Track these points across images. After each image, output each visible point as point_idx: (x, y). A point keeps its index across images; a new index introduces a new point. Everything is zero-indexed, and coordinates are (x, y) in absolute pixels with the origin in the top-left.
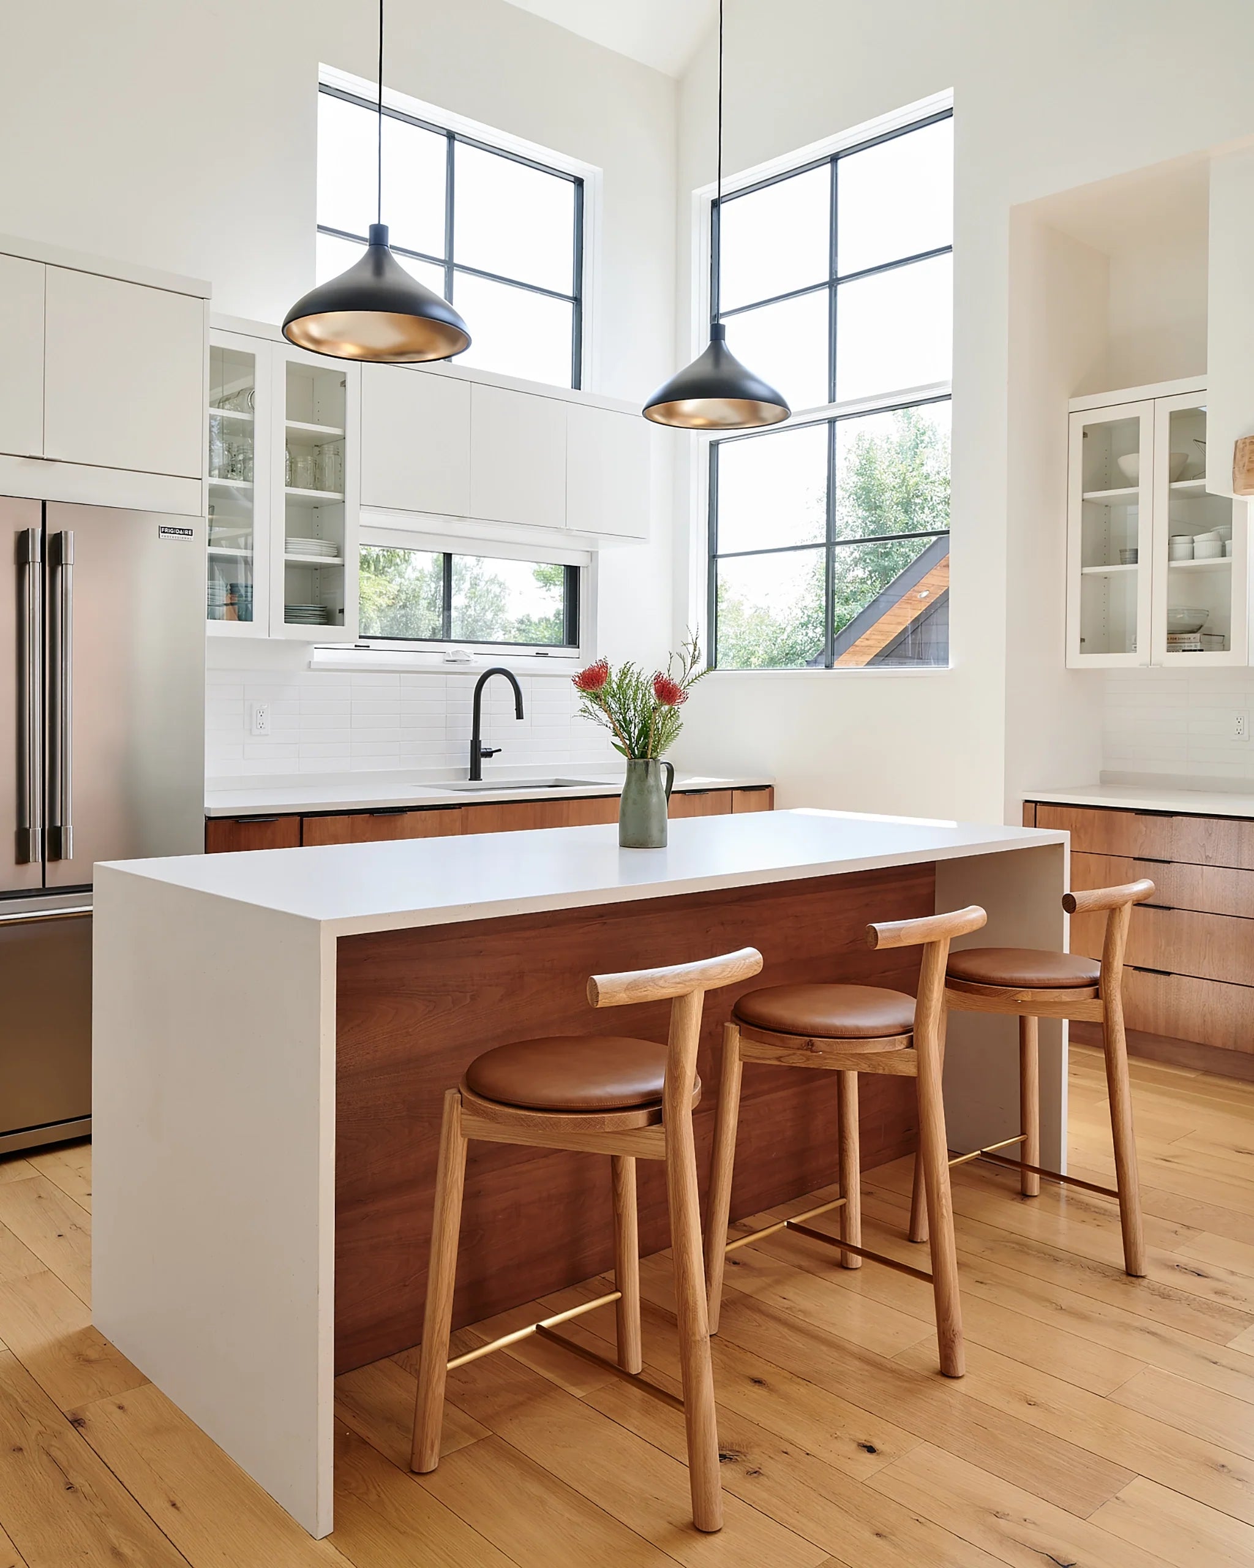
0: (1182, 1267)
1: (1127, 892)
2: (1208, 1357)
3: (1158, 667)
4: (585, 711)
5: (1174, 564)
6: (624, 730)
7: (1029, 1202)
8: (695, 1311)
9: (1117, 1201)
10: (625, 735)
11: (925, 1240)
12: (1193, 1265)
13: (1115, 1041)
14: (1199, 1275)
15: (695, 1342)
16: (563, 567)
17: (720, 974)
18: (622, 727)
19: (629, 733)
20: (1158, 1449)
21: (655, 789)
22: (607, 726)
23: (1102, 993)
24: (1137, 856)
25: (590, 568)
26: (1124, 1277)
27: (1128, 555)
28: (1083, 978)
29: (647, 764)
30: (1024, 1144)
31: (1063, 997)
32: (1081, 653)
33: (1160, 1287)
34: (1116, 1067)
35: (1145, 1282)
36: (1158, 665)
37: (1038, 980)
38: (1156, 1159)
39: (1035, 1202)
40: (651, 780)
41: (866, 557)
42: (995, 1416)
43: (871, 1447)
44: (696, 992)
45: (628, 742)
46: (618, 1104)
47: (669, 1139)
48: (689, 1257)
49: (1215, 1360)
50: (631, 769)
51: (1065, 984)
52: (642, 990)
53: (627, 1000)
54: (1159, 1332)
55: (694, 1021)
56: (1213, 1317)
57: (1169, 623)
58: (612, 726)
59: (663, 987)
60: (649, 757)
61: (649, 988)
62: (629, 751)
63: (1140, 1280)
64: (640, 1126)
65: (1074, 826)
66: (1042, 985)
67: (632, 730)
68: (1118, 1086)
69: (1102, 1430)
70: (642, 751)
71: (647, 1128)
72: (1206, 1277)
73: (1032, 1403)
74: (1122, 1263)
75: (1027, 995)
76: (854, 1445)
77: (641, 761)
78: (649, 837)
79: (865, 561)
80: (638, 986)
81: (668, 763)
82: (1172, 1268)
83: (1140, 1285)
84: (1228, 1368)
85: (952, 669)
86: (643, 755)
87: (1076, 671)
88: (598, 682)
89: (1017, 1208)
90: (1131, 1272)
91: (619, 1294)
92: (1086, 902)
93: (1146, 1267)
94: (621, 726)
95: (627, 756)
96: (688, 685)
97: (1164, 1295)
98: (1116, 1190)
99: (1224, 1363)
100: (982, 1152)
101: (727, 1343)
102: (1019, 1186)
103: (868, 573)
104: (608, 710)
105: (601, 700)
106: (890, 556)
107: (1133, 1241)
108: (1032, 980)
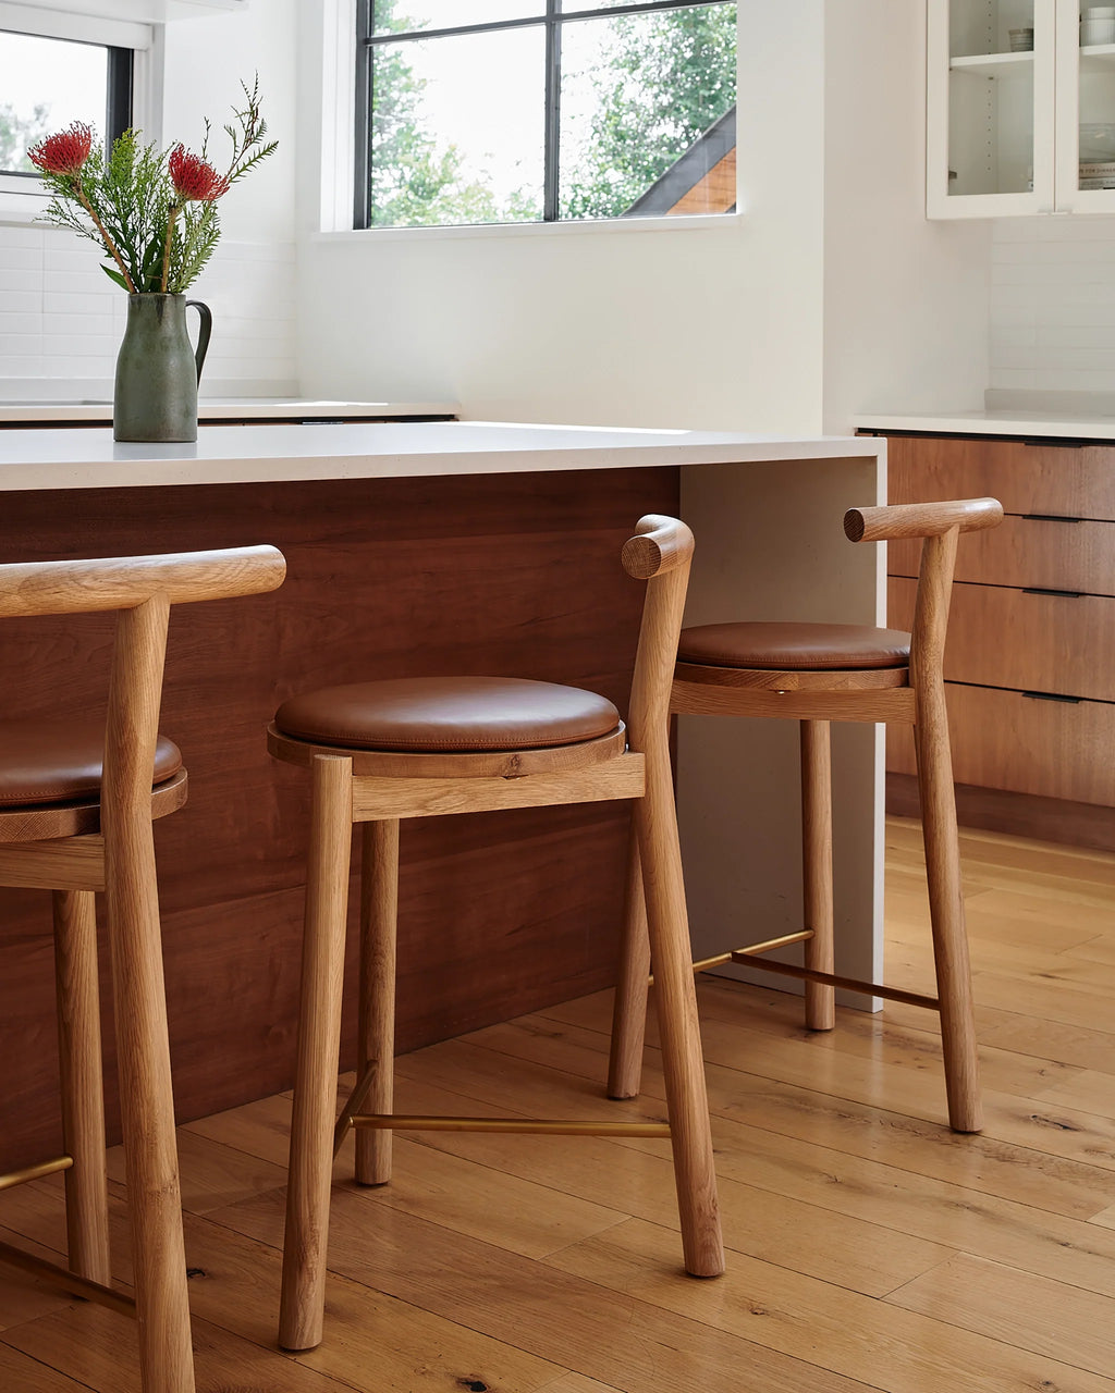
0: (1040, 1119)
1: (952, 511)
2: (1057, 1237)
3: (1065, 213)
4: (56, 213)
5: (1089, 51)
6: (123, 246)
7: (816, 1039)
8: (153, 1143)
9: (936, 1014)
10: (125, 253)
11: (633, 1095)
12: (1058, 1114)
13: (933, 754)
14: (1065, 1128)
15: (152, 1194)
16: (106, 50)
17: (201, 575)
18: (118, 242)
19: (131, 249)
20: (947, 1365)
21: (174, 343)
22: (93, 238)
23: (914, 678)
24: (1028, 513)
25: (151, 53)
26: (947, 1137)
27: (1021, 39)
28: (885, 654)
29: (161, 301)
30: (809, 945)
31: (850, 683)
32: (950, 193)
33: (1001, 1146)
34: (935, 796)
35: (977, 1141)
36: (1064, 211)
37: (811, 656)
38: (1033, 974)
39: (828, 1040)
40: (169, 327)
41: (679, 102)
42: (694, 1333)
43: (479, 1383)
44: (154, 603)
45: (129, 264)
46: (21, 797)
47: (110, 854)
48: (142, 1053)
49: (1065, 1241)
50: (135, 308)
51: (854, 663)
52: (51, 591)
53: (24, 606)
54: (985, 1206)
55: (151, 652)
56: (1075, 1183)
57: (1082, 148)
58: (100, 237)
59: (93, 589)
60: (165, 289)
61: (63, 586)
62: (130, 279)
63: (971, 1138)
64: (60, 835)
65: (932, 468)
66: (816, 665)
67: (137, 245)
68: (938, 827)
69: (865, 1343)
70: (153, 280)
71: (76, 838)
72: (1076, 1130)
73: (759, 1312)
74: (943, 1114)
75: (791, 682)
76: (451, 1383)
77: (151, 296)
78: (163, 424)
79: (678, 109)
80: (44, 583)
81: (202, 305)
82: (1026, 1120)
83: (969, 1145)
84: (1084, 1251)
85: (742, 215)
86: (155, 286)
87: (942, 225)
88: (72, 158)
89: (797, 1048)
90: (959, 1127)
91: (69, 1161)
92: (881, 523)
93: (979, 1118)
94: (118, 239)
95: (127, 289)
96: (237, 175)
97: (1005, 1157)
98: (934, 995)
99: (1078, 1243)
100: (734, 954)
101: (265, 1248)
102: (803, 1018)
103: (683, 129)
104: (96, 212)
105: (78, 190)
106: (718, 102)
107: (960, 1075)
108: (801, 657)
